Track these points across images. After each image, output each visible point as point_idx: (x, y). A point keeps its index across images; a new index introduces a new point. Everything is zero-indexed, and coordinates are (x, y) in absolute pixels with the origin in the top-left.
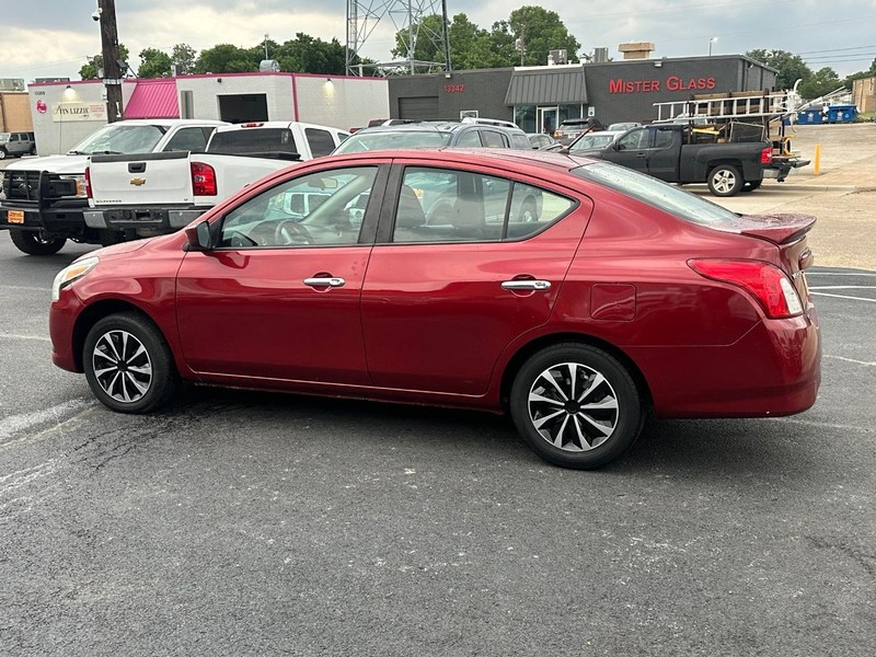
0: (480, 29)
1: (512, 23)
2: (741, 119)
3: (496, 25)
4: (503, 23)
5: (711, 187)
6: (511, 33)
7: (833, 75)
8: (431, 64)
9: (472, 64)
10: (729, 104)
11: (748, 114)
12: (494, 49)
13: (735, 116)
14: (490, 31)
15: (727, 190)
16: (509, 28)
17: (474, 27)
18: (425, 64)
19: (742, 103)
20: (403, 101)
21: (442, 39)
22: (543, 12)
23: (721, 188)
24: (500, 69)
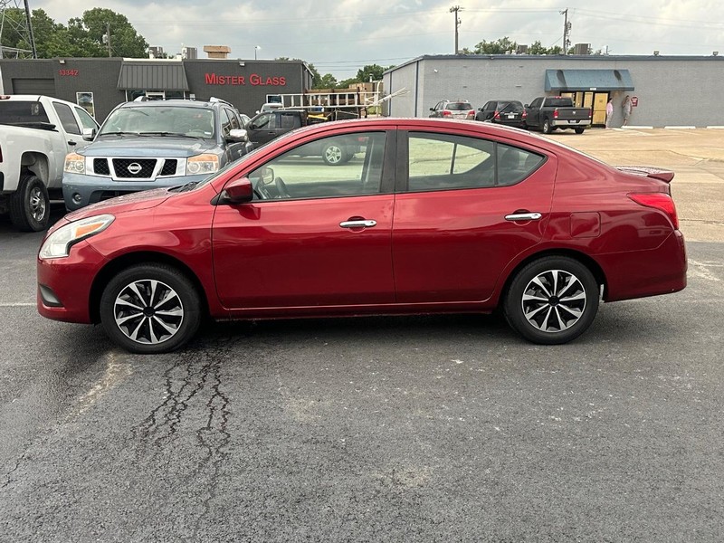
0: (56, 22)
1: (86, 21)
2: (341, 109)
3: (72, 21)
4: (78, 20)
5: (324, 159)
6: (86, 29)
7: (333, 79)
8: (17, 50)
9: (54, 53)
10: (333, 98)
11: (347, 106)
12: (72, 42)
13: (338, 106)
14: (67, 26)
15: (336, 161)
16: (83, 25)
17: (51, 22)
18: (12, 50)
19: (342, 97)
20: (16, 82)
21: (26, 29)
22: (113, 14)
23: (332, 160)
24: (81, 59)
